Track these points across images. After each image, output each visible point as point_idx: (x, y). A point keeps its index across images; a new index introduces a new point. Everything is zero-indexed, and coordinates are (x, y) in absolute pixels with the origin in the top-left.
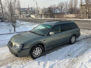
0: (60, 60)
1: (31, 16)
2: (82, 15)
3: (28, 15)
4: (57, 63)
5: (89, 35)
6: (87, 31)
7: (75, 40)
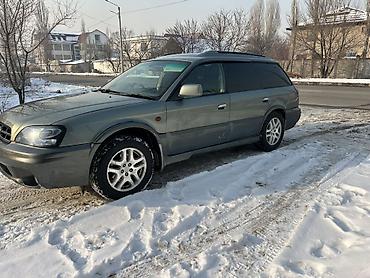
0: (227, 200)
1: (97, 65)
2: (298, 65)
3: (81, 61)
4: (215, 210)
5: (330, 124)
6: (320, 111)
7: (282, 134)
